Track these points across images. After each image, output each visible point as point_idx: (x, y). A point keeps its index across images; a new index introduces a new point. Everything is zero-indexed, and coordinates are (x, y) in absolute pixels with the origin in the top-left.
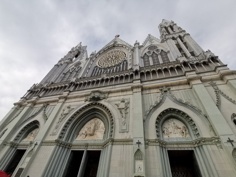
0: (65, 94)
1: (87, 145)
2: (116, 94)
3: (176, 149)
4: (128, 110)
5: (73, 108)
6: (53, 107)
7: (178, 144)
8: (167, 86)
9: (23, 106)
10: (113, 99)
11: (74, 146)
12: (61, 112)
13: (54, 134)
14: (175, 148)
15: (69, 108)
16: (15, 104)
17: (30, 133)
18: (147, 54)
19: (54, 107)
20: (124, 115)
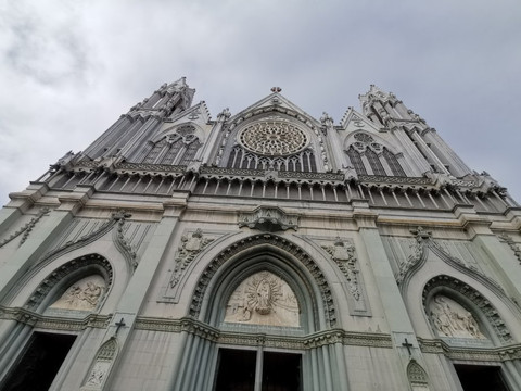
0: (180, 198)
1: (263, 338)
2: (316, 224)
3: (468, 363)
4: (356, 265)
5: (210, 237)
6: (144, 225)
7: (471, 351)
8: (425, 227)
9: (40, 205)
10: (311, 233)
11: (225, 336)
12: (177, 244)
13: (169, 301)
14: (468, 360)
15: (200, 237)
16: (13, 197)
17: (71, 289)
18: (356, 148)
19: (148, 228)
20: (351, 276)
